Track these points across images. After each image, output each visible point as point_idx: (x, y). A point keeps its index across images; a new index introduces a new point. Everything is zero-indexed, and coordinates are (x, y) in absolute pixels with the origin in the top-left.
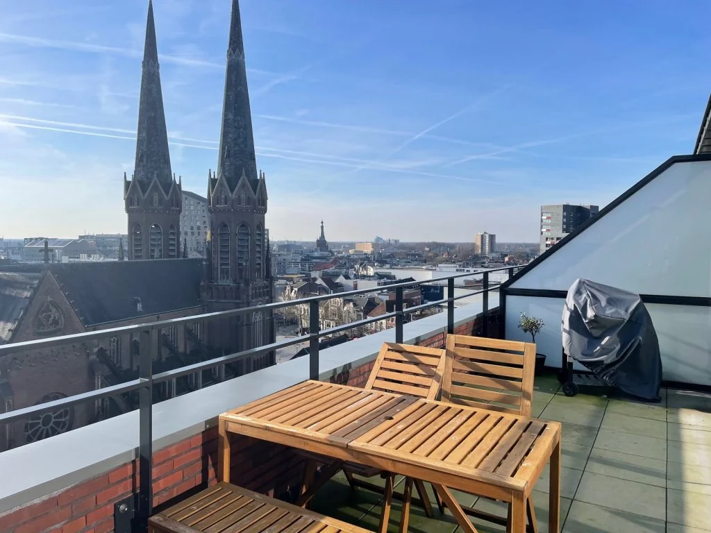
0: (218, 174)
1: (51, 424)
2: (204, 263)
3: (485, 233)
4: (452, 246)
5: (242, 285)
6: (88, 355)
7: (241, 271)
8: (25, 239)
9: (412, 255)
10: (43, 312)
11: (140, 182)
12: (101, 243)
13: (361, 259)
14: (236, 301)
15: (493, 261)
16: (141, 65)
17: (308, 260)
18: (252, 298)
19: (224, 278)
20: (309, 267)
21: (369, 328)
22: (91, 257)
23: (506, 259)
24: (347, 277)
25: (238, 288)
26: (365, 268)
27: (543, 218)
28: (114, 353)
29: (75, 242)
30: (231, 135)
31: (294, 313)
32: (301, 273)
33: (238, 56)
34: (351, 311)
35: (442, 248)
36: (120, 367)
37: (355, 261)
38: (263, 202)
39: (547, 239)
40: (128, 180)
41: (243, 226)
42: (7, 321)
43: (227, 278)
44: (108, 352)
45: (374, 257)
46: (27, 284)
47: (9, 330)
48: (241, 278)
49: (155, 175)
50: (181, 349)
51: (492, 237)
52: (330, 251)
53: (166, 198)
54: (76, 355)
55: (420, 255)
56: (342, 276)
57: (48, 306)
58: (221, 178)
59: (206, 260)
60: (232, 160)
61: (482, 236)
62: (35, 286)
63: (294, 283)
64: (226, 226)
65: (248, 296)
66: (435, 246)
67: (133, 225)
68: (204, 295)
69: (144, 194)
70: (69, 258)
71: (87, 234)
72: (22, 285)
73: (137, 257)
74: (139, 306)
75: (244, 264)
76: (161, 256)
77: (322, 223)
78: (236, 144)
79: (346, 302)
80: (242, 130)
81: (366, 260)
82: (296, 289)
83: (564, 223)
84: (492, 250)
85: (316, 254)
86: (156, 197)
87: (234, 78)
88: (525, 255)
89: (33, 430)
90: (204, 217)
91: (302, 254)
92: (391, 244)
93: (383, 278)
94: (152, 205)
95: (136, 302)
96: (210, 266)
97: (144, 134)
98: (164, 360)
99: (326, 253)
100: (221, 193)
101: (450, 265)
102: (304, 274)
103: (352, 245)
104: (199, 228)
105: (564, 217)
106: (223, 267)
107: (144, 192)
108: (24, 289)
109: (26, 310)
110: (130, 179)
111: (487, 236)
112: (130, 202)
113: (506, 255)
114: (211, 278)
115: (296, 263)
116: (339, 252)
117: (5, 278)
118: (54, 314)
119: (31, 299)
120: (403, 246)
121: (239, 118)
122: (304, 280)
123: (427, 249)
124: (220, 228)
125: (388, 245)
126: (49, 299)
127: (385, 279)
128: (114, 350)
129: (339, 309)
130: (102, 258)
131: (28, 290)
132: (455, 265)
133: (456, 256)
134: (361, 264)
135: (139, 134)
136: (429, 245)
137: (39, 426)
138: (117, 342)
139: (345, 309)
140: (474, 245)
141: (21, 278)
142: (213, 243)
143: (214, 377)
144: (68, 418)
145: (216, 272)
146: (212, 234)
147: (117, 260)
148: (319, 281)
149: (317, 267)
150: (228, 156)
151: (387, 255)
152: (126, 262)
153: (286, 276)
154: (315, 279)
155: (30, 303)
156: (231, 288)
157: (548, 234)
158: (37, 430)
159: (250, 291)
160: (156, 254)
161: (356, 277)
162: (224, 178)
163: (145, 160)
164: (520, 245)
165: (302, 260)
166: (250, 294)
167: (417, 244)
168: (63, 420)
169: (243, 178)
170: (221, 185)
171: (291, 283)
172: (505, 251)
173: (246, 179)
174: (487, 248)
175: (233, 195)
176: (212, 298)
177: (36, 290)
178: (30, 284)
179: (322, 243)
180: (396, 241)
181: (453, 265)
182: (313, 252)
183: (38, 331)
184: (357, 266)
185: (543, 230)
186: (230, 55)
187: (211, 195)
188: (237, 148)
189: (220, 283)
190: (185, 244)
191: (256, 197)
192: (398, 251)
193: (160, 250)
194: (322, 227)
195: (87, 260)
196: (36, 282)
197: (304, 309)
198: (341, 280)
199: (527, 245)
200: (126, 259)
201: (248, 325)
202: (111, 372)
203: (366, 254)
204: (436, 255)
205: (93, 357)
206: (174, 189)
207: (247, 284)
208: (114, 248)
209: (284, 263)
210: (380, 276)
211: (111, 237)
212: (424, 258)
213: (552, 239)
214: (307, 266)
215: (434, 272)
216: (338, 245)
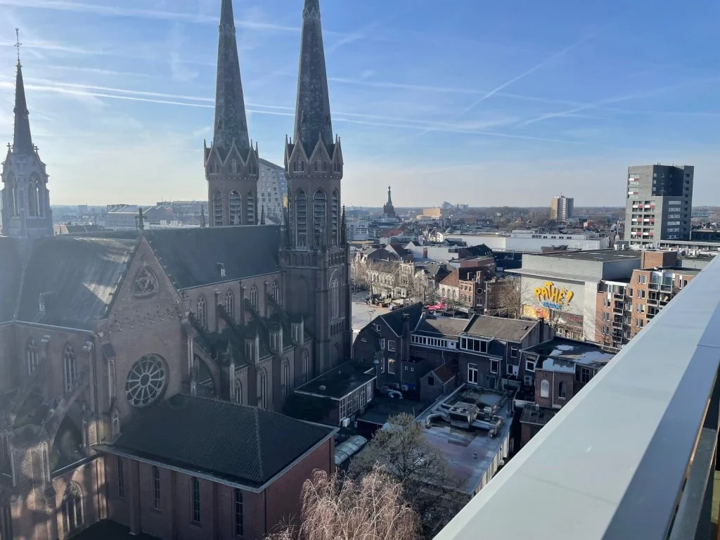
0: (295, 138)
1: (149, 384)
2: (282, 230)
3: (563, 197)
4: (525, 211)
5: (319, 252)
6: (181, 318)
7: (317, 237)
8: (108, 206)
9: (483, 220)
10: (140, 276)
11: (220, 149)
12: (178, 210)
13: (430, 225)
14: (314, 268)
15: (572, 226)
16: (218, 30)
17: (375, 226)
18: (329, 265)
19: (301, 245)
20: (377, 233)
21: (441, 296)
22: (170, 223)
23: (585, 224)
24: (417, 244)
25: (315, 255)
26: (434, 234)
27: (630, 179)
28: (201, 317)
29: (153, 208)
30: (307, 99)
31: (364, 280)
32: (369, 240)
33: (314, 15)
34: (423, 278)
35: (514, 212)
36: (207, 330)
37: (423, 228)
38: (339, 167)
39: (634, 203)
40: (207, 147)
41: (319, 192)
42: (107, 285)
43: (305, 245)
44: (195, 316)
45: (443, 223)
46: (124, 250)
47: (110, 294)
48: (318, 244)
49: (233, 142)
50: (262, 314)
51: (570, 201)
52: (398, 217)
53: (244, 164)
54: (170, 318)
55: (491, 221)
56: (411, 243)
57: (144, 271)
58: (298, 143)
59: (284, 227)
60: (308, 124)
61: (559, 200)
62: (132, 252)
63: (363, 250)
64: (302, 192)
65: (325, 262)
66: (506, 211)
67: (213, 192)
68: (282, 261)
69: (223, 162)
70: (151, 224)
71: (164, 201)
72: (119, 252)
73: (218, 223)
74: (223, 272)
75: (321, 231)
76: (240, 222)
77: (389, 188)
78: (312, 108)
79: (418, 268)
80: (318, 93)
81: (434, 227)
82: (366, 256)
83: (654, 185)
84: (569, 214)
85: (383, 220)
86: (234, 164)
87: (309, 39)
88: (606, 220)
89: (133, 388)
90: (274, 183)
91: (369, 220)
92: (461, 210)
93: (453, 245)
94: (231, 172)
95: (219, 268)
96: (287, 232)
97: (222, 101)
98: (246, 324)
99: (394, 219)
100: (297, 159)
101: (525, 231)
102: (373, 240)
103: (419, 211)
104: (269, 195)
105: (654, 179)
106: (300, 233)
107: (223, 159)
108: (122, 255)
109: (125, 275)
110: (209, 146)
111: (564, 200)
112: (210, 169)
113: (585, 221)
114: (289, 244)
115: (364, 230)
116: (406, 218)
117: (103, 244)
118: (149, 279)
119: (129, 264)
120: (473, 211)
121: (315, 81)
122: (374, 247)
123: (499, 214)
124: (297, 195)
125: (456, 210)
126: (145, 264)
127: (456, 246)
128: (201, 314)
129: (410, 276)
130: (180, 225)
131: (126, 256)
132: (531, 231)
133: (530, 222)
134: (430, 230)
135: (217, 100)
136: (499, 210)
137: (138, 385)
138: (204, 306)
139: (416, 276)
140: (549, 209)
141: (118, 243)
142: (290, 210)
143: (294, 342)
144: (164, 377)
145: (293, 239)
146: (289, 201)
147: (199, 226)
148: (389, 249)
149: (385, 233)
150: (304, 121)
151: (456, 220)
152: (208, 229)
153: (353, 242)
154: (384, 246)
155: (128, 267)
156: (308, 255)
157: (637, 198)
158: (136, 389)
159: (327, 257)
160: (236, 220)
161: (426, 243)
162: (300, 143)
163: (223, 126)
164: (600, 209)
165: (370, 226)
166: (327, 261)
167: (488, 209)
168: (159, 379)
169: (320, 143)
170: (298, 150)
171: (361, 250)
172: (583, 216)
173: (323, 145)
174: (564, 213)
175: (310, 161)
176: (290, 264)
177: (133, 256)
178: (127, 250)
179: (389, 209)
180: (464, 206)
181: (529, 231)
182: (380, 217)
183: (136, 295)
184: (425, 233)
185: (629, 193)
186: (305, 15)
187: (289, 161)
188: (313, 112)
189: (298, 250)
190: (263, 211)
191: (332, 162)
192: (468, 217)
193: (240, 217)
194: (389, 192)
195: (167, 226)
196: (132, 248)
197: (374, 276)
198: (410, 246)
199: (607, 210)
200: (207, 226)
201: (326, 291)
202: (199, 335)
203: (434, 220)
204: (509, 221)
205: (186, 321)
206: (252, 155)
207: (324, 250)
208: (189, 214)
209: (352, 230)
210: (451, 243)
211: (186, 203)
212: (496, 224)
213: (640, 202)
214: (375, 232)
215: (508, 239)
216: (405, 210)
